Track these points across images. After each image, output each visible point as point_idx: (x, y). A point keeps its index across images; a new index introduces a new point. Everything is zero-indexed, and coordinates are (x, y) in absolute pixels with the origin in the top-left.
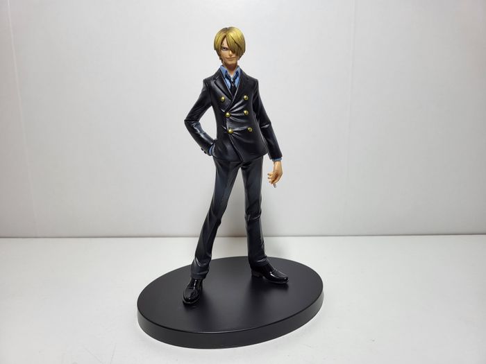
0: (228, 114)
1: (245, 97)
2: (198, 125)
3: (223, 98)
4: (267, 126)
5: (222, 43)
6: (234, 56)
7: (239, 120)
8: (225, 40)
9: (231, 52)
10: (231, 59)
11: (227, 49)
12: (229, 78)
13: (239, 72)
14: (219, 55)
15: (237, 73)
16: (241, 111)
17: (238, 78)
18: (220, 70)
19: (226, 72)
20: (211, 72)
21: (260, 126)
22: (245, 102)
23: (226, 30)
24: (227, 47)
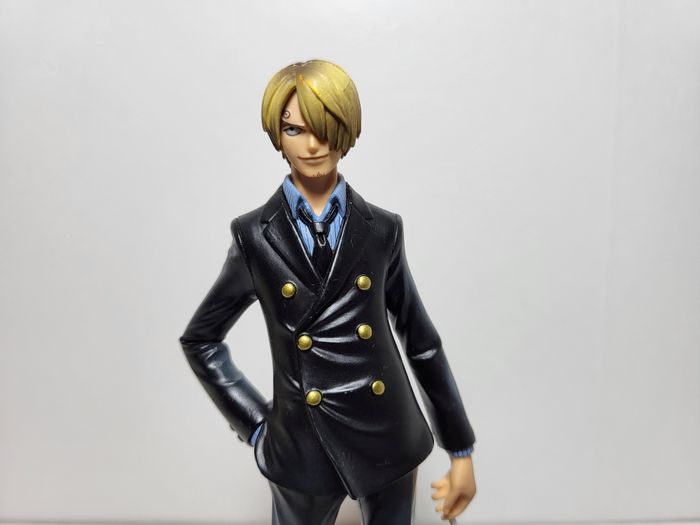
0: (305, 339)
1: (362, 280)
2: (223, 352)
3: (289, 287)
4: (429, 354)
5: (283, 111)
6: (324, 150)
7: (340, 359)
8: (294, 102)
9: (312, 141)
10: (314, 160)
11: (300, 130)
12: (308, 220)
13: (342, 199)
14: (279, 146)
15: (335, 202)
16: (349, 328)
17: (339, 219)
18: (281, 191)
19: (300, 200)
20: (257, 199)
21: (409, 355)
22: (362, 297)
23: (299, 70)
24: (301, 124)
